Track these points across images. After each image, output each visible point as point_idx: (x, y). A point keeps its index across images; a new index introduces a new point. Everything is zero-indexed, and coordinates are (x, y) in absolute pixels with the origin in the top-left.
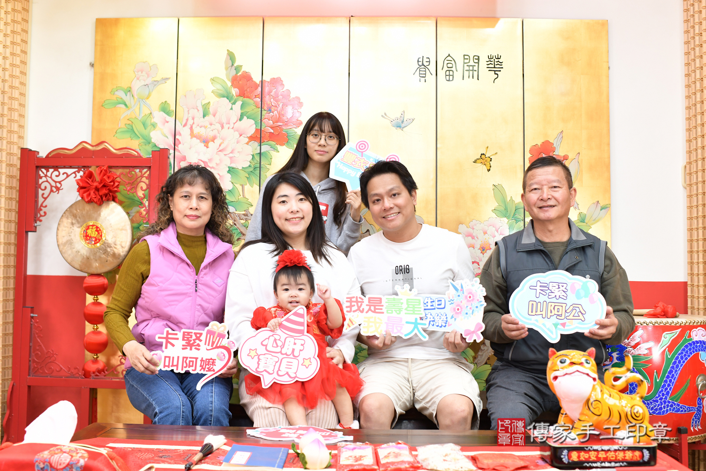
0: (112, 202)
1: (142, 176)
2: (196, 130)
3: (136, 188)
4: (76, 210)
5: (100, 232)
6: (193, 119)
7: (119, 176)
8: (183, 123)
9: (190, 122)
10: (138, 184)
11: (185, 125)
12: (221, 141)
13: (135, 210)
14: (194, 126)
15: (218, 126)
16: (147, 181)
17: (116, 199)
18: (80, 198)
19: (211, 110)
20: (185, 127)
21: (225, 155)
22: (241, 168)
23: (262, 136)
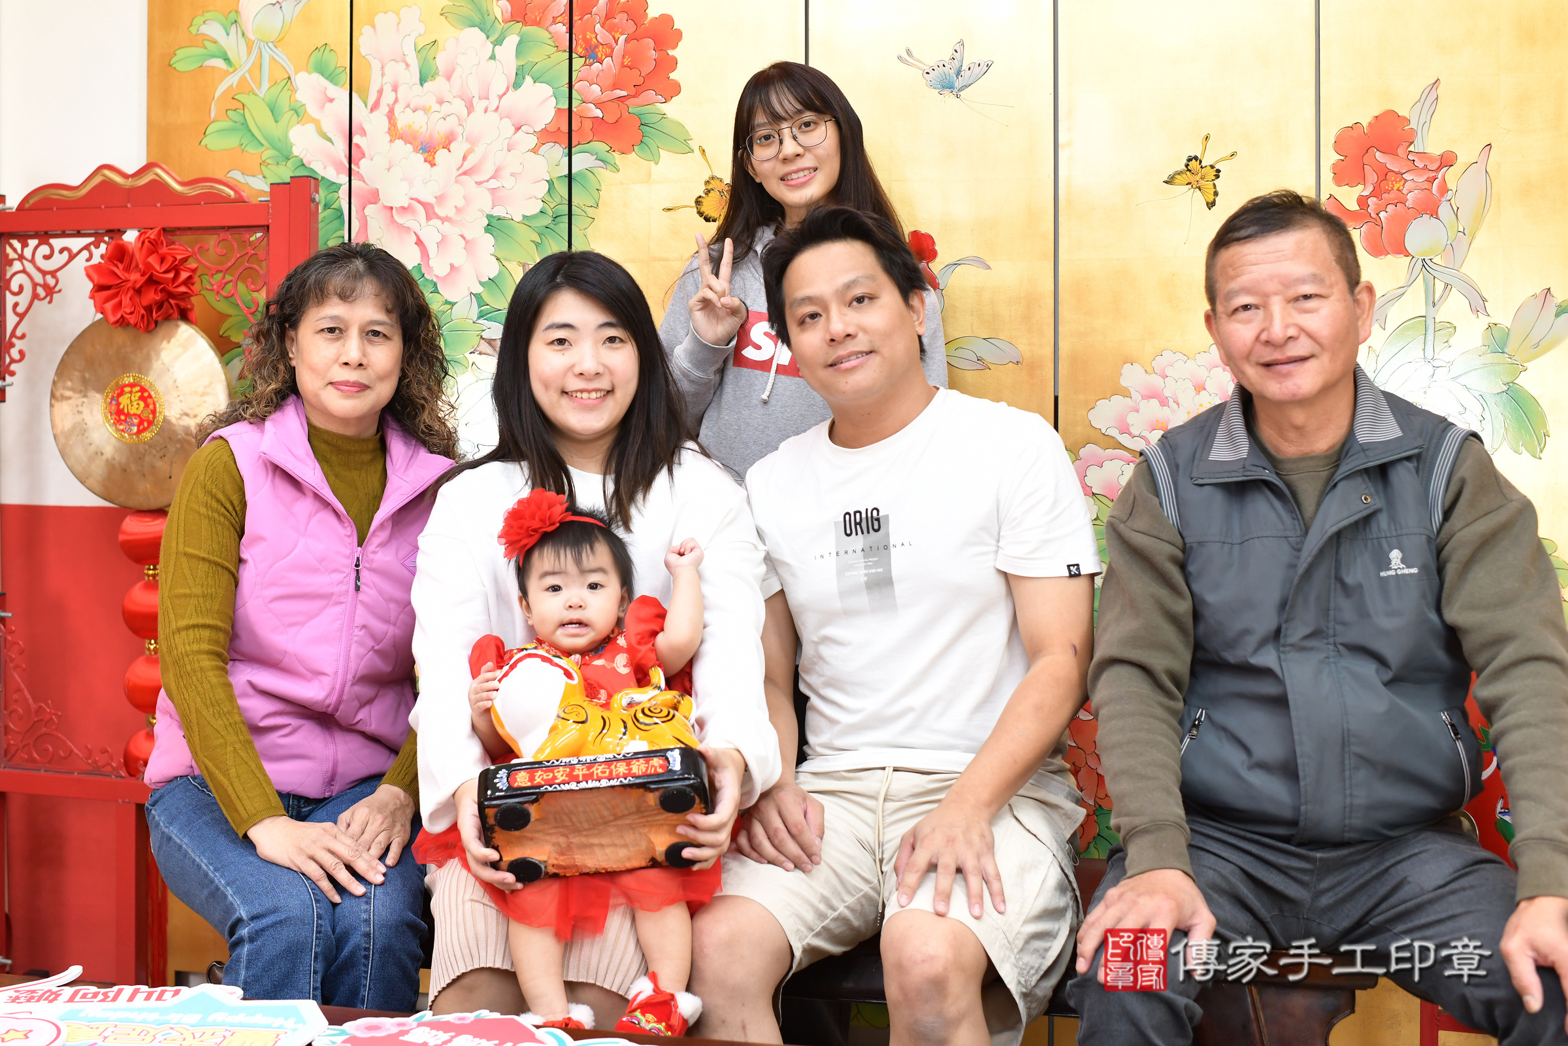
0: (180, 325)
1: (249, 254)
2: (404, 119)
4: (93, 345)
5: (149, 401)
6: (395, 89)
7: (192, 255)
8: (371, 102)
9: (388, 98)
10: (240, 273)
11: (375, 107)
12: (467, 146)
14: (397, 110)
15: (459, 106)
17: (191, 315)
18: (97, 315)
19: (441, 62)
20: (374, 113)
21: (479, 183)
22: (519, 219)
23: (574, 127)
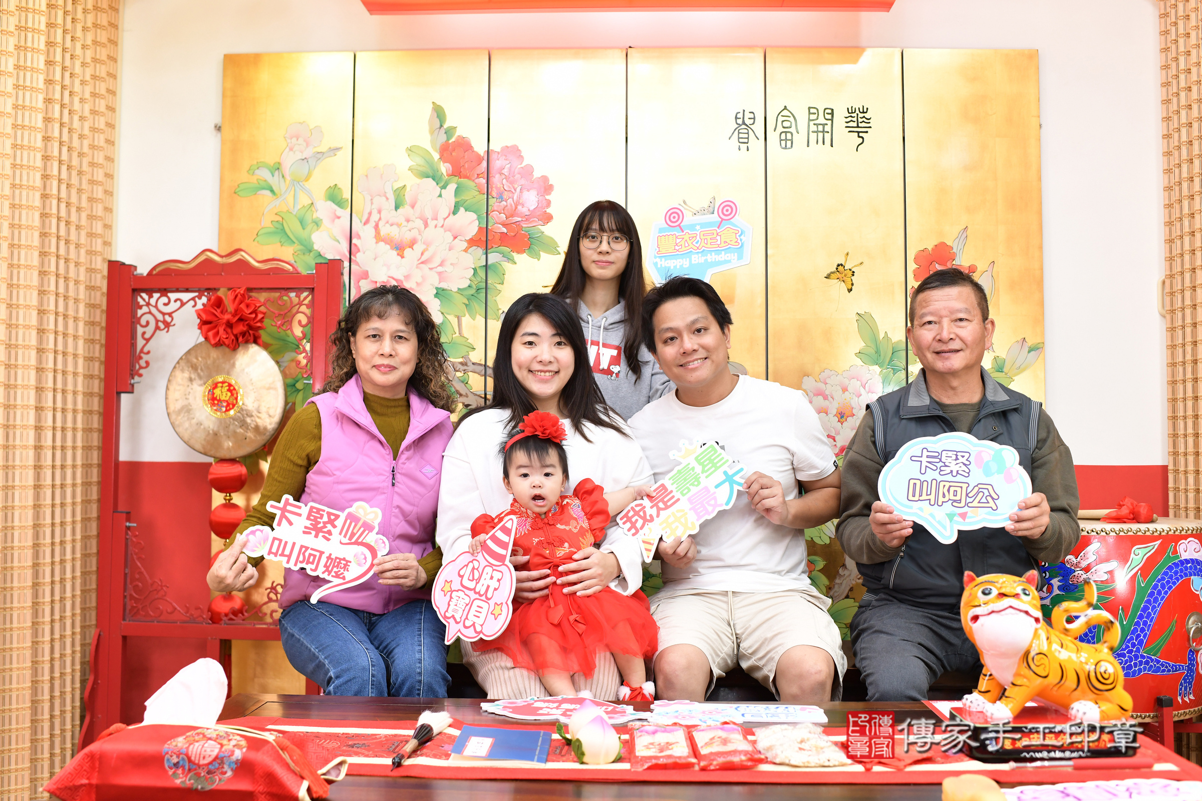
0: (254, 345)
1: (300, 304)
2: (385, 230)
3: (291, 322)
4: (197, 359)
5: (234, 392)
6: (379, 212)
7: (264, 304)
8: (364, 219)
9: (375, 217)
10: (294, 316)
11: (366, 222)
12: (424, 247)
13: (289, 356)
14: (381, 224)
15: (420, 223)
16: (308, 312)
17: (259, 341)
18: (202, 339)
19: (408, 198)
20: (367, 226)
21: (431, 269)
22: (456, 290)
23: (489, 238)
